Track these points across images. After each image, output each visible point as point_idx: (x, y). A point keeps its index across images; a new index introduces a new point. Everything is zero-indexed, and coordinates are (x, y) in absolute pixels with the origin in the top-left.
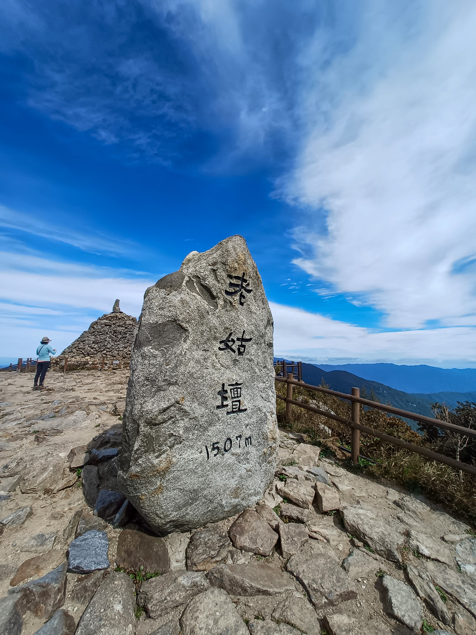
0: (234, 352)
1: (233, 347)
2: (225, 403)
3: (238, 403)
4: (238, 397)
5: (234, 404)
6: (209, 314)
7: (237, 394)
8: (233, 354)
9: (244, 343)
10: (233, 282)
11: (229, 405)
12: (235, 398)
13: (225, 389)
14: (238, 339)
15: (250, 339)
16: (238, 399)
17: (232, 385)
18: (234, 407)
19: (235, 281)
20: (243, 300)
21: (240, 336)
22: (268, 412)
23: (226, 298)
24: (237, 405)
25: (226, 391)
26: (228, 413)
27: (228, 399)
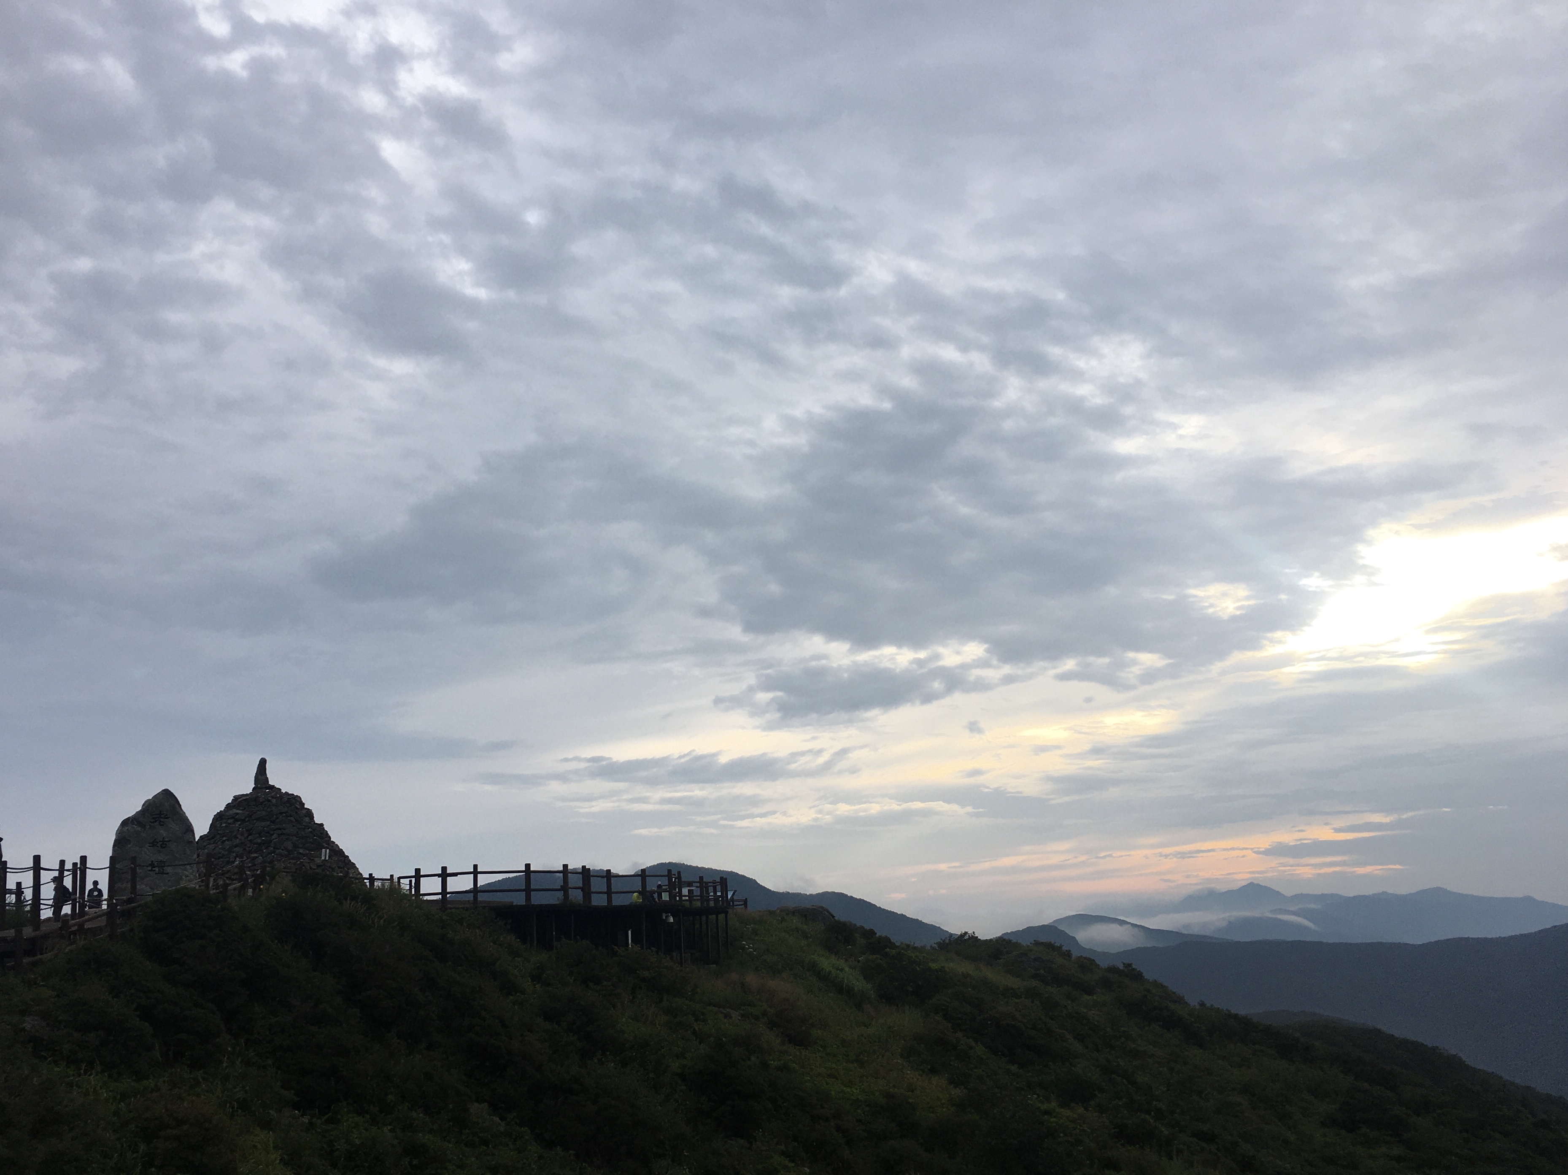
2: (154, 869)
9: (165, 843)
14: (160, 841)
15: (169, 841)
20: (162, 823)
26: (156, 874)
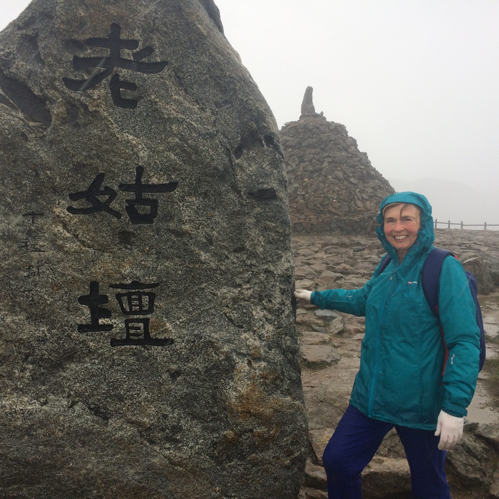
0: (117, 215)
1: (115, 205)
2: (103, 322)
3: (141, 325)
4: (141, 312)
5: (130, 325)
6: (26, 139)
7: (141, 305)
8: (115, 220)
9: (147, 195)
10: (82, 56)
11: (115, 326)
12: (132, 312)
13: (101, 292)
14: (123, 187)
15: (173, 186)
16: (141, 317)
17: (122, 286)
18: (132, 331)
19: (89, 51)
20: (129, 94)
21: (130, 179)
22: (239, 354)
23: (71, 97)
24: (139, 328)
25: (105, 299)
26: (114, 342)
27: (112, 314)
